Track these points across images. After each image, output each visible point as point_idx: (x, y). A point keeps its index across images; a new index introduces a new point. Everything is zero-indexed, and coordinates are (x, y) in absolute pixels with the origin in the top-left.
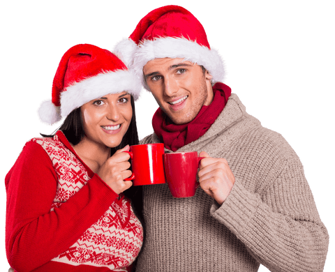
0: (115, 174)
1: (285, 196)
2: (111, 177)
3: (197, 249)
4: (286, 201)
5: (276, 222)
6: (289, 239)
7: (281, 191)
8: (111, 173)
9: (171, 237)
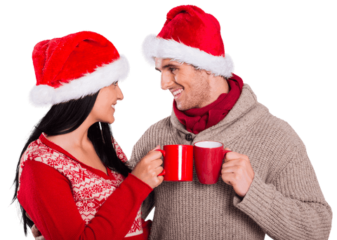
0: (150, 171)
1: (296, 179)
2: (147, 174)
3: (217, 222)
4: (297, 184)
5: (289, 209)
6: (300, 222)
7: (292, 176)
8: (147, 171)
9: (194, 211)
